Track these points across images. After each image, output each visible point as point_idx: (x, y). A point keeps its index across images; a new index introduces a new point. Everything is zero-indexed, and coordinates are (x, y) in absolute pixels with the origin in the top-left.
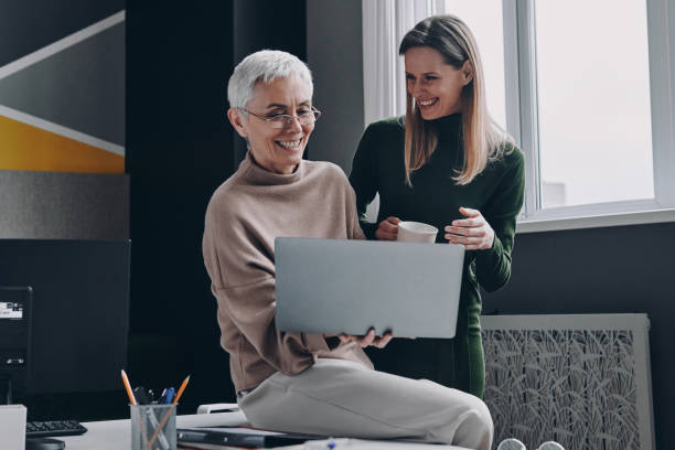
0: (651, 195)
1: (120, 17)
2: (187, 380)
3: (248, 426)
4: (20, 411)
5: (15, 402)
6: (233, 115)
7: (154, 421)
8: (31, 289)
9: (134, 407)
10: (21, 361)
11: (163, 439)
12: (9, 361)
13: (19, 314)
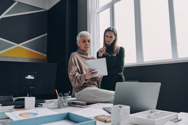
0: (136, 62)
1: (46, 34)
2: (70, 92)
3: (77, 100)
4: (34, 98)
5: (32, 96)
6: (77, 43)
7: (63, 100)
8: (36, 73)
9: (59, 97)
10: (33, 88)
11: (65, 104)
12: (31, 88)
13: (33, 78)
